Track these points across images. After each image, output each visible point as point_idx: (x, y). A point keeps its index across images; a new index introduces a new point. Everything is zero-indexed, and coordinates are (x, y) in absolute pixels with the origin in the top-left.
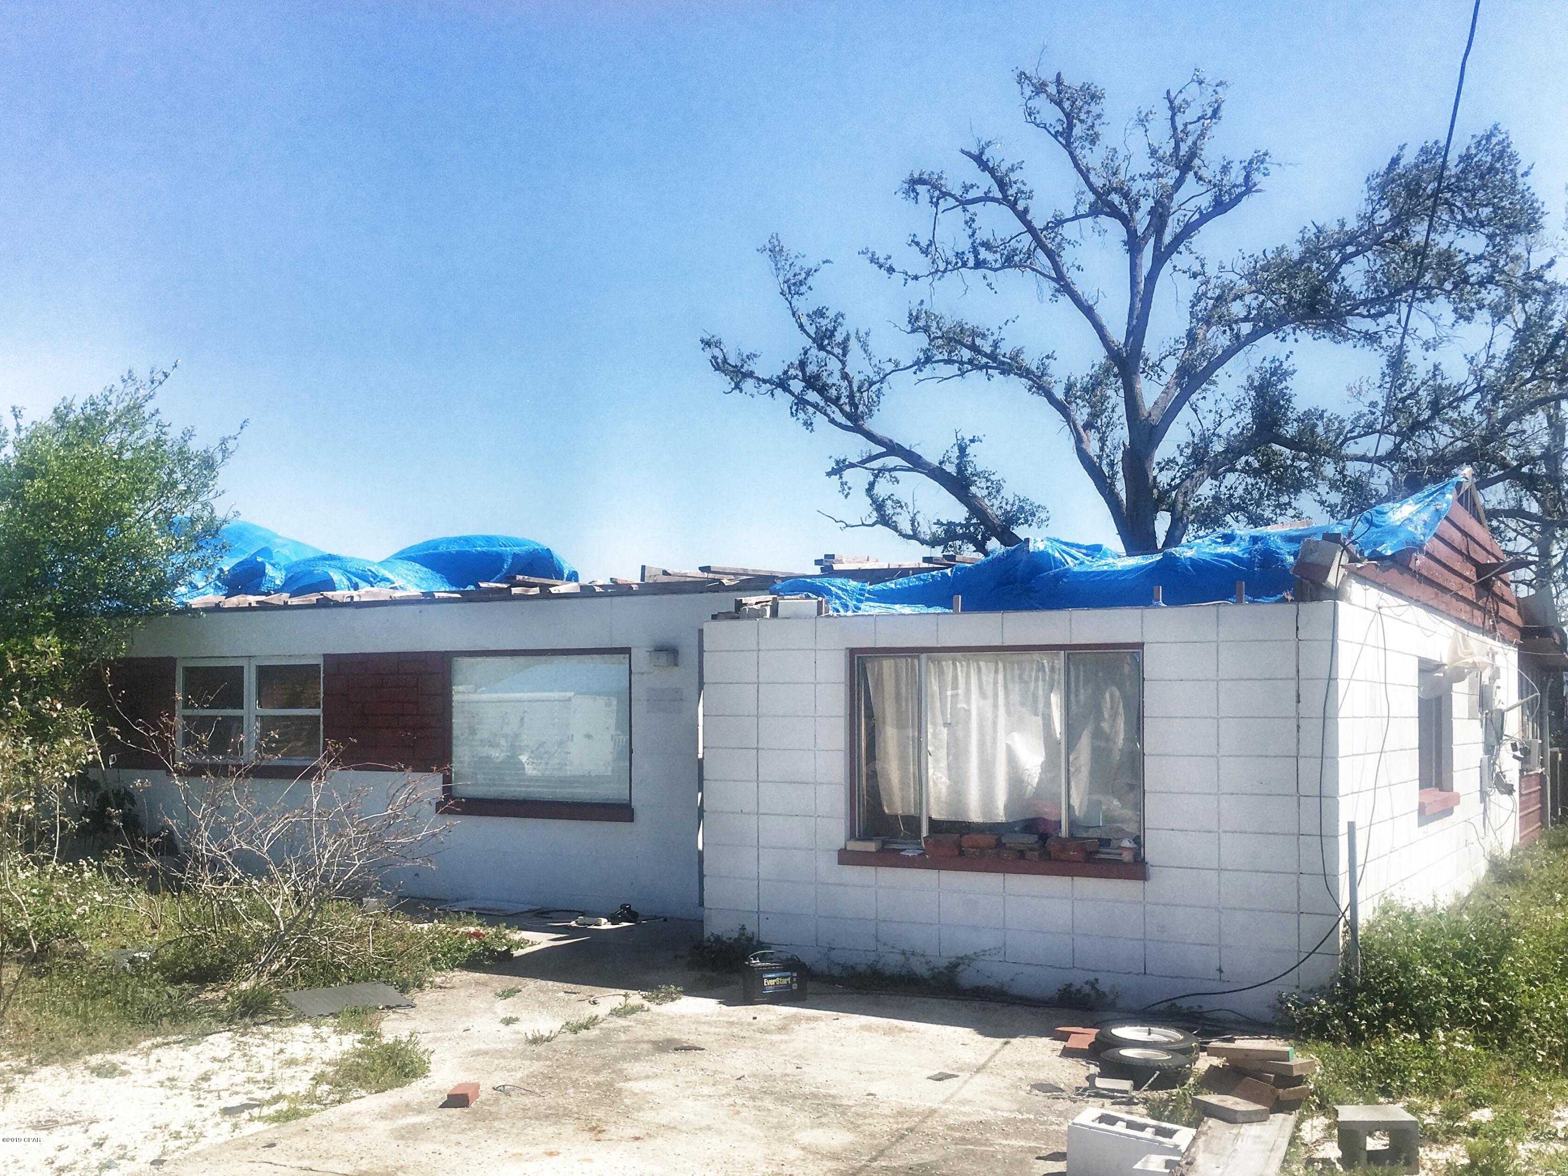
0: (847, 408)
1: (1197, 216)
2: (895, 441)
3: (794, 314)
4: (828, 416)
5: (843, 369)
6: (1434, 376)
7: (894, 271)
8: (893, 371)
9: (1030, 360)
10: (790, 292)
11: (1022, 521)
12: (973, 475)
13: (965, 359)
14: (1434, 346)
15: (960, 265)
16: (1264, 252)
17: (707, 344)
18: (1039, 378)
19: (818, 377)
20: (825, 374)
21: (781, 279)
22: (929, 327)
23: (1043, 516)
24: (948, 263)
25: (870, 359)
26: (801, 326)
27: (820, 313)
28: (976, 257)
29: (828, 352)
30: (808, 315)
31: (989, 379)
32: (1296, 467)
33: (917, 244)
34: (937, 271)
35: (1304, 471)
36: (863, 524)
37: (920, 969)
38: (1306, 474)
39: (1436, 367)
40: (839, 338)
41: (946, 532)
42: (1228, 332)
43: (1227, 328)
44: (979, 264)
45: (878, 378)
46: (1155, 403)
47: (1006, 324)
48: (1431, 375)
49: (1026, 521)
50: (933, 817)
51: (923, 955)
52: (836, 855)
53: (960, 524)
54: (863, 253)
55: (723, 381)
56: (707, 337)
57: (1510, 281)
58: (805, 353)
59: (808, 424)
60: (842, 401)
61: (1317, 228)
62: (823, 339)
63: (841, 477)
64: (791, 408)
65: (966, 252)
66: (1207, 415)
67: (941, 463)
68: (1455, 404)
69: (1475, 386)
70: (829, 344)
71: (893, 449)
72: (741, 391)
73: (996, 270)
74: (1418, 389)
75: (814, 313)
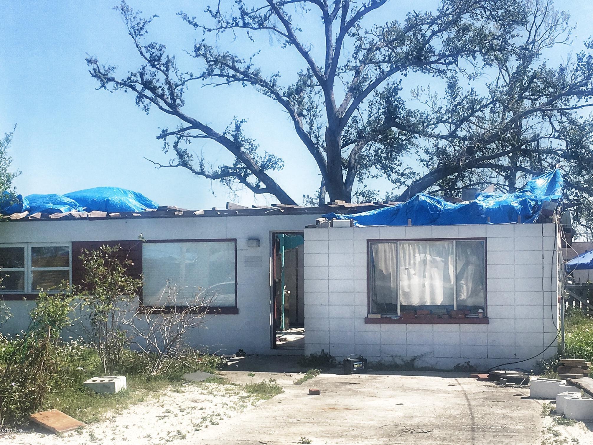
0: (169, 101)
1: (363, 8)
2: (197, 120)
3: (137, 46)
4: (159, 105)
5: (167, 79)
6: (471, 94)
7: (197, 26)
8: (189, 79)
9: (265, 76)
10: (135, 34)
11: (270, 167)
12: (242, 141)
13: (231, 75)
14: (474, 78)
15: (234, 25)
16: (387, 23)
17: (89, 61)
18: (273, 87)
19: (150, 82)
20: (154, 80)
21: (129, 26)
22: (206, 54)
23: (281, 164)
24: (228, 23)
25: (176, 72)
26: (141, 53)
27: (151, 46)
28: (244, 21)
29: (158, 69)
30: (145, 47)
31: (244, 86)
32: (400, 139)
33: (210, 12)
34: (222, 27)
35: (404, 141)
36: (171, 166)
37: (398, 361)
38: (404, 143)
39: (472, 89)
40: (164, 60)
41: (222, 171)
42: (378, 70)
43: (377, 68)
44: (245, 25)
45: (181, 83)
46: (341, 105)
47: (254, 56)
48: (469, 93)
49: (272, 166)
50: (403, 304)
51: (400, 357)
52: (363, 320)
53: (231, 168)
54: (179, 14)
55: (97, 83)
56: (89, 58)
57: (513, 50)
58: (144, 68)
59: (146, 109)
60: (165, 97)
61: (416, 14)
62: (154, 61)
63: (165, 140)
64: (136, 100)
65: (238, 18)
66: (364, 112)
67: (224, 133)
68: (482, 109)
69: (491, 100)
70: (158, 64)
71: (196, 125)
72: (105, 88)
73: (254, 29)
74: (463, 100)
75: (149, 46)
